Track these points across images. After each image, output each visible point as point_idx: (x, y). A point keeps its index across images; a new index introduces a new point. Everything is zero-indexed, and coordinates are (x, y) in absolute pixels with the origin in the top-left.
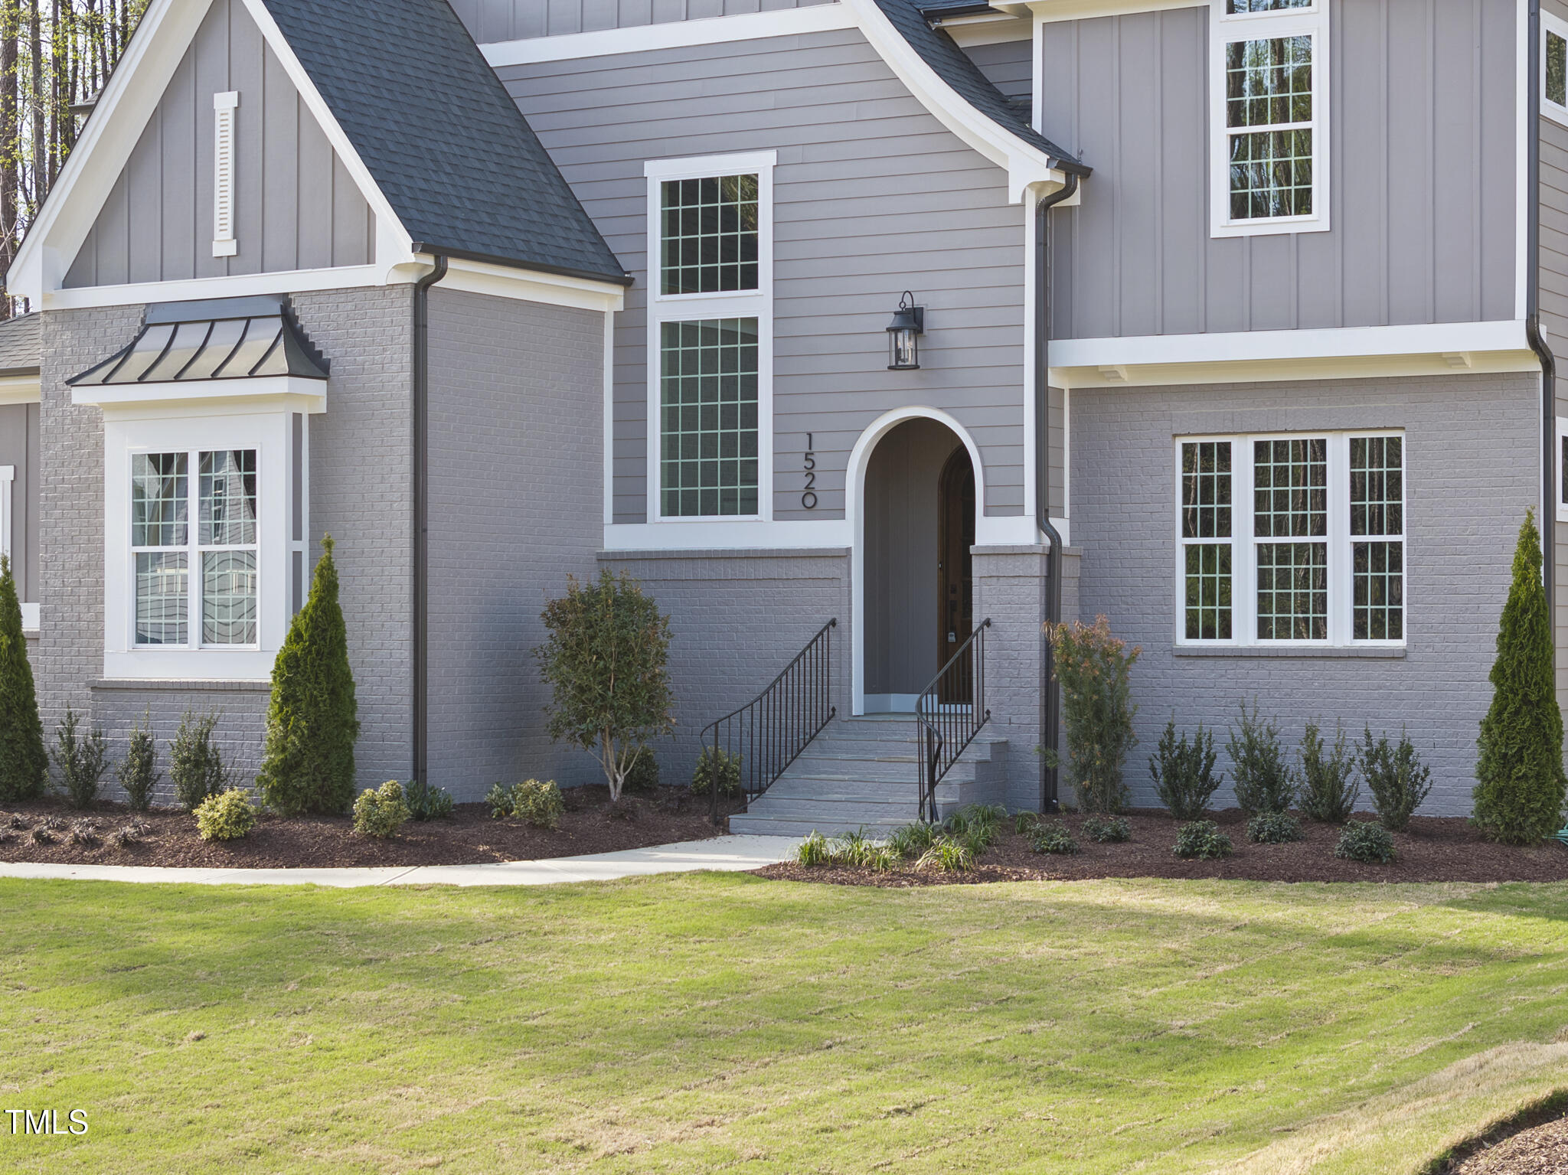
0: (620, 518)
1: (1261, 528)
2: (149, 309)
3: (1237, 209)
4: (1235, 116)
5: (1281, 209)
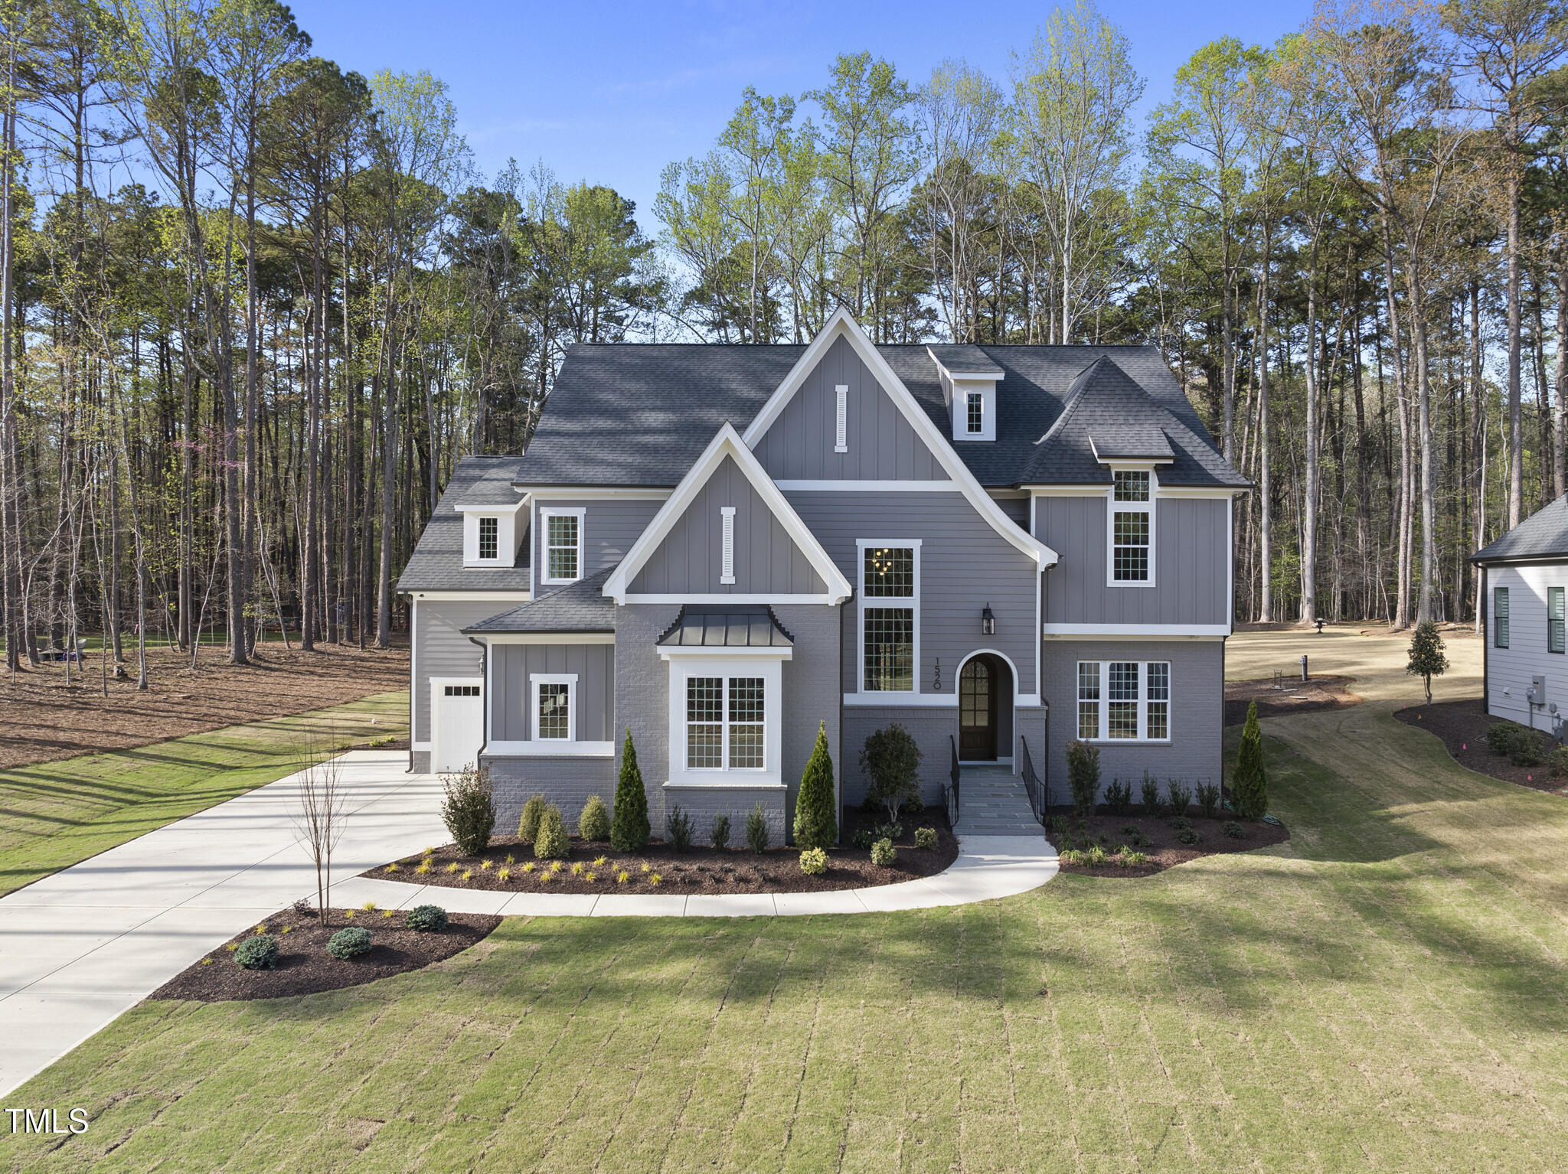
1: (1111, 696)
2: (685, 607)
3: (1117, 577)
4: (1117, 540)
5: (1135, 577)
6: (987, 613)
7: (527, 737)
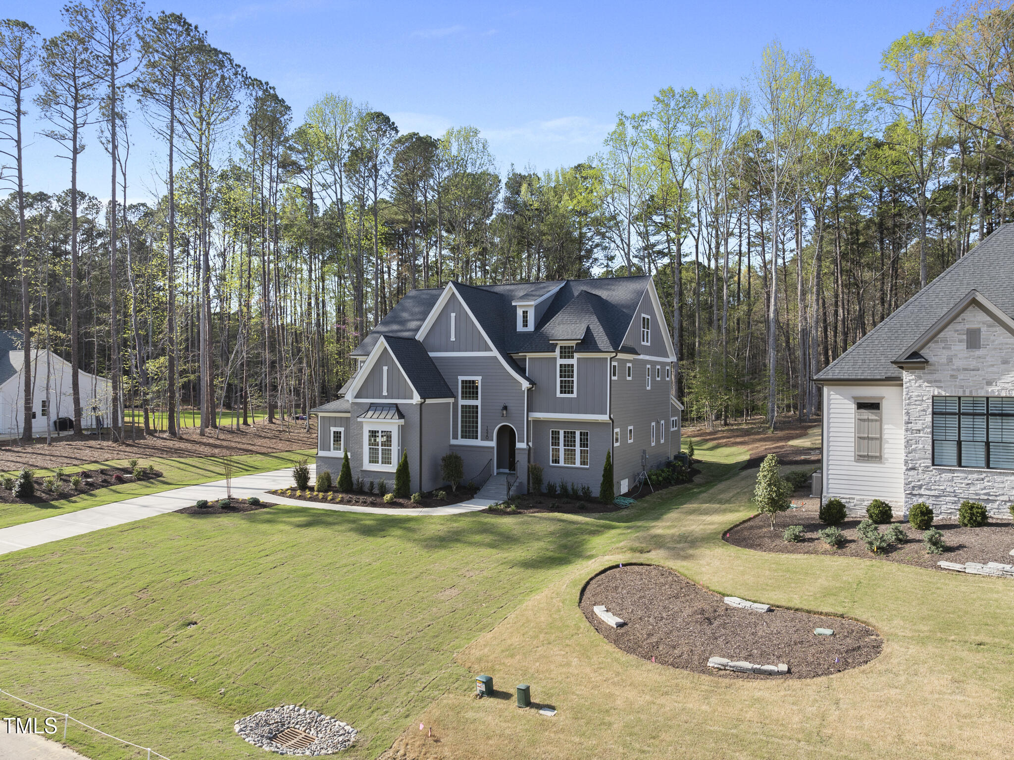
0: (453, 438)
1: (565, 446)
2: (371, 403)
3: (561, 392)
4: (561, 377)
5: (569, 393)
6: (505, 408)
7: (330, 450)
